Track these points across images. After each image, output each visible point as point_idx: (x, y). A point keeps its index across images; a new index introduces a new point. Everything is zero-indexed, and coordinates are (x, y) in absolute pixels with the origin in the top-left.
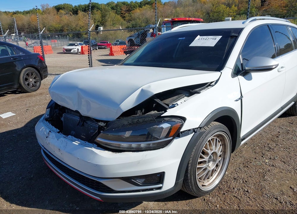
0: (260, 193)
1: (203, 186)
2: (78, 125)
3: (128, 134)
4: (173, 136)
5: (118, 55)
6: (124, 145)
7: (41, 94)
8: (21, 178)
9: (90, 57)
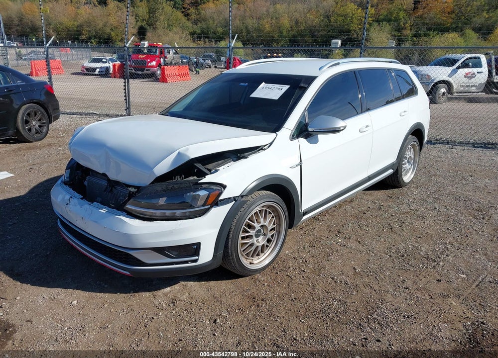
0: (317, 273)
1: (251, 263)
2: (105, 191)
3: (162, 201)
4: (211, 205)
5: (172, 81)
6: (158, 212)
7: (49, 145)
8: (34, 255)
9: (127, 87)
